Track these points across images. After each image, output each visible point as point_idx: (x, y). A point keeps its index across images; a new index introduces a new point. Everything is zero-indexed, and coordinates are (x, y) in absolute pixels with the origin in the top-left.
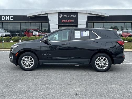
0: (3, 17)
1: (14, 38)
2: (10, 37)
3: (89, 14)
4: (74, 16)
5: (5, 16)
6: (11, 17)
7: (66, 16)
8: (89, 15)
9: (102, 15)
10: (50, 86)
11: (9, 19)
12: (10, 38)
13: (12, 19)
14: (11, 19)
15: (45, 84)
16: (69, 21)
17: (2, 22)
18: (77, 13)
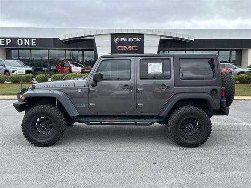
0: (20, 41)
1: (39, 76)
2: (32, 74)
3: (161, 36)
4: (137, 40)
5: (23, 39)
6: (34, 41)
7: (125, 40)
8: (162, 38)
9: (183, 39)
10: (121, 175)
11: (29, 44)
12: (33, 77)
13: (34, 44)
14: (32, 45)
15: (111, 170)
16: (129, 47)
17: (18, 49)
18: (143, 34)
